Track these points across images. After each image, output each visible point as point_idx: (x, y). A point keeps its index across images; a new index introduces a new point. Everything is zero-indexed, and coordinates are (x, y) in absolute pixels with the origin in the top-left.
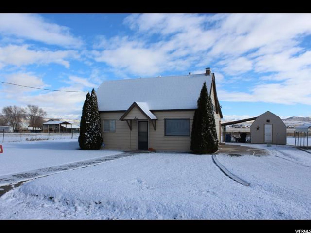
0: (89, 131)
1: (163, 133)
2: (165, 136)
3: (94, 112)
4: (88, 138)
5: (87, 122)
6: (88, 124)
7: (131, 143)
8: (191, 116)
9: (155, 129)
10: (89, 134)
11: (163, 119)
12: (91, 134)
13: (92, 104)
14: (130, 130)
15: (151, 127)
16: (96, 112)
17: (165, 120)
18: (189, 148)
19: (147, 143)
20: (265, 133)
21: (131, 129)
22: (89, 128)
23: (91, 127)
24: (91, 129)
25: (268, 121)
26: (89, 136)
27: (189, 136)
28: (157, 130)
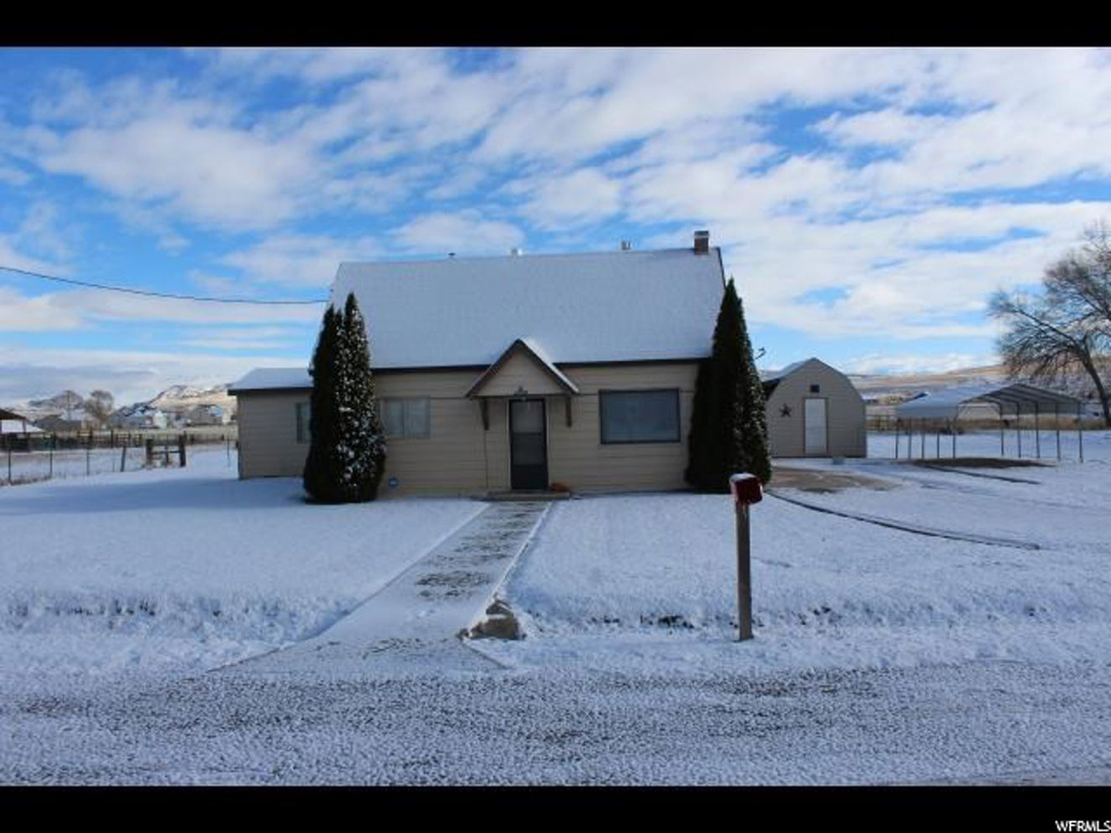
0: (352, 437)
1: (597, 435)
2: (603, 442)
3: (362, 375)
4: (351, 461)
5: (342, 409)
6: (346, 413)
7: (487, 470)
8: (684, 380)
9: (569, 423)
10: (352, 447)
11: (595, 389)
12: (358, 449)
13: (353, 346)
14: (480, 428)
15: (555, 418)
16: (366, 374)
17: (602, 393)
18: (682, 476)
19: (543, 468)
20: (807, 425)
21: (486, 426)
22: (350, 428)
23: (356, 423)
24: (357, 430)
25: (815, 389)
26: (351, 454)
27: (679, 441)
28: (575, 426)
